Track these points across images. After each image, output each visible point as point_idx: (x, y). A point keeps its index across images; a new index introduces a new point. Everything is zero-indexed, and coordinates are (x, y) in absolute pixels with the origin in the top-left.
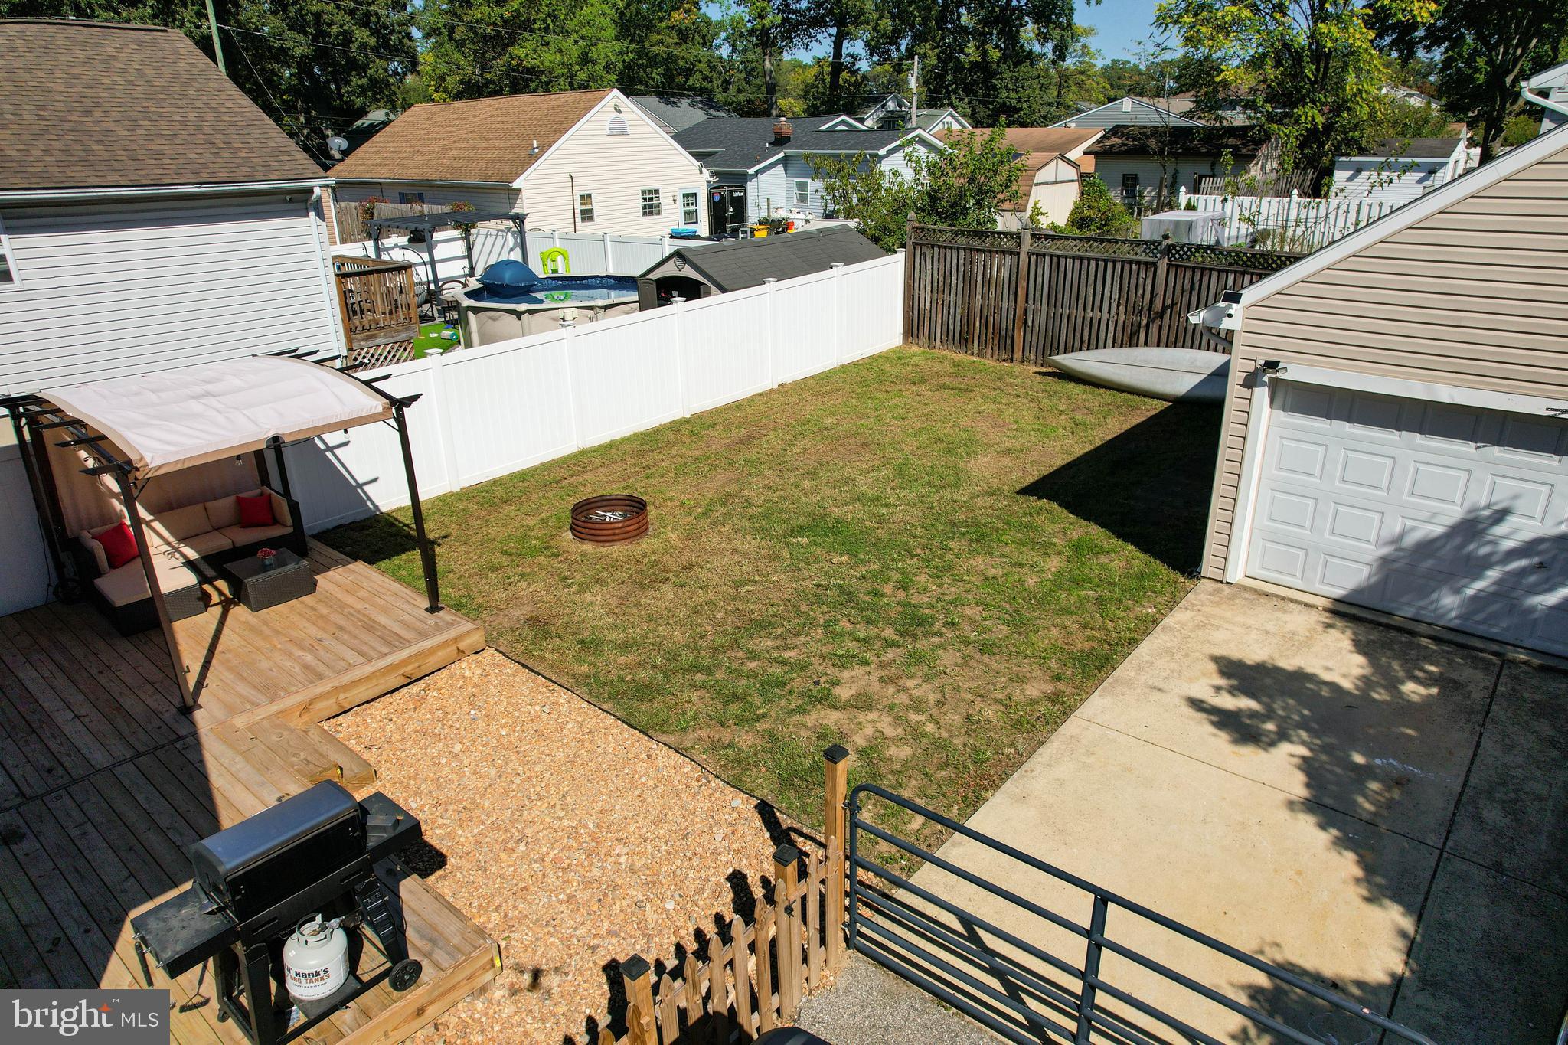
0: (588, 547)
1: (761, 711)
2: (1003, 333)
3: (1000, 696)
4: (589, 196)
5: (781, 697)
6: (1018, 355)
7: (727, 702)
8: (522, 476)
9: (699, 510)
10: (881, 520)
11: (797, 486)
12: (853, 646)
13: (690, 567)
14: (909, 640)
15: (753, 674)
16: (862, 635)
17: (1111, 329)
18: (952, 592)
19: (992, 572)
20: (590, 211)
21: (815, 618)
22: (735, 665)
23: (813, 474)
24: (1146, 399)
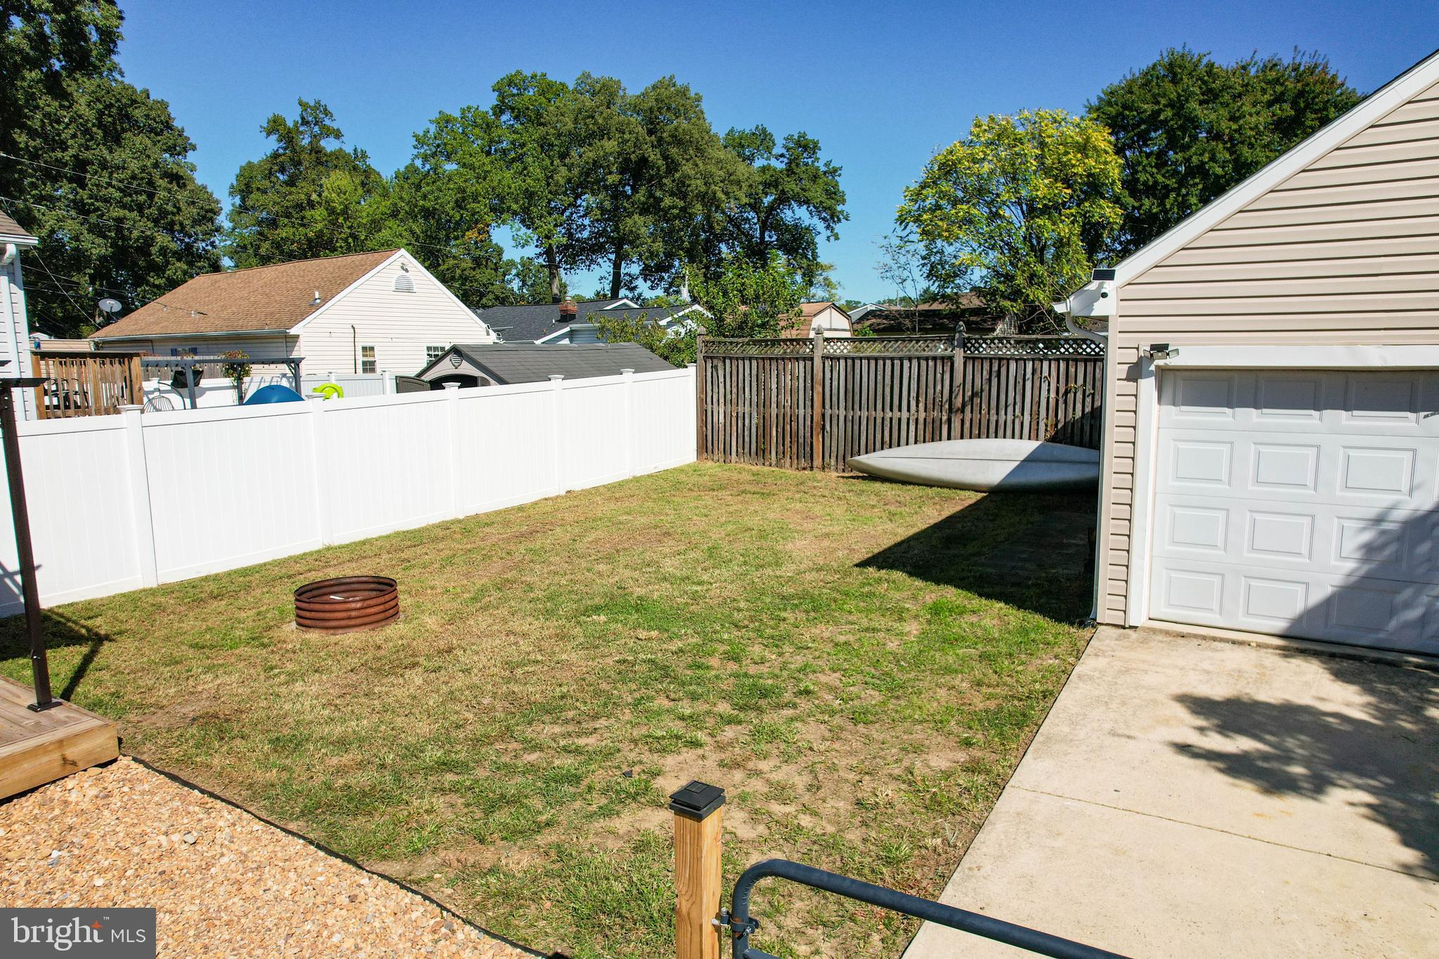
0: (314, 636)
1: (543, 818)
2: (801, 440)
3: (897, 772)
4: (372, 349)
5: (574, 797)
6: (818, 462)
7: (490, 809)
8: (245, 572)
9: (466, 595)
10: (695, 597)
11: (588, 570)
12: (678, 727)
13: (450, 651)
14: (753, 714)
15: (531, 769)
16: (688, 712)
17: (912, 428)
18: (798, 661)
19: (842, 639)
20: (373, 363)
21: (620, 697)
22: (505, 759)
23: (609, 559)
24: (958, 492)
